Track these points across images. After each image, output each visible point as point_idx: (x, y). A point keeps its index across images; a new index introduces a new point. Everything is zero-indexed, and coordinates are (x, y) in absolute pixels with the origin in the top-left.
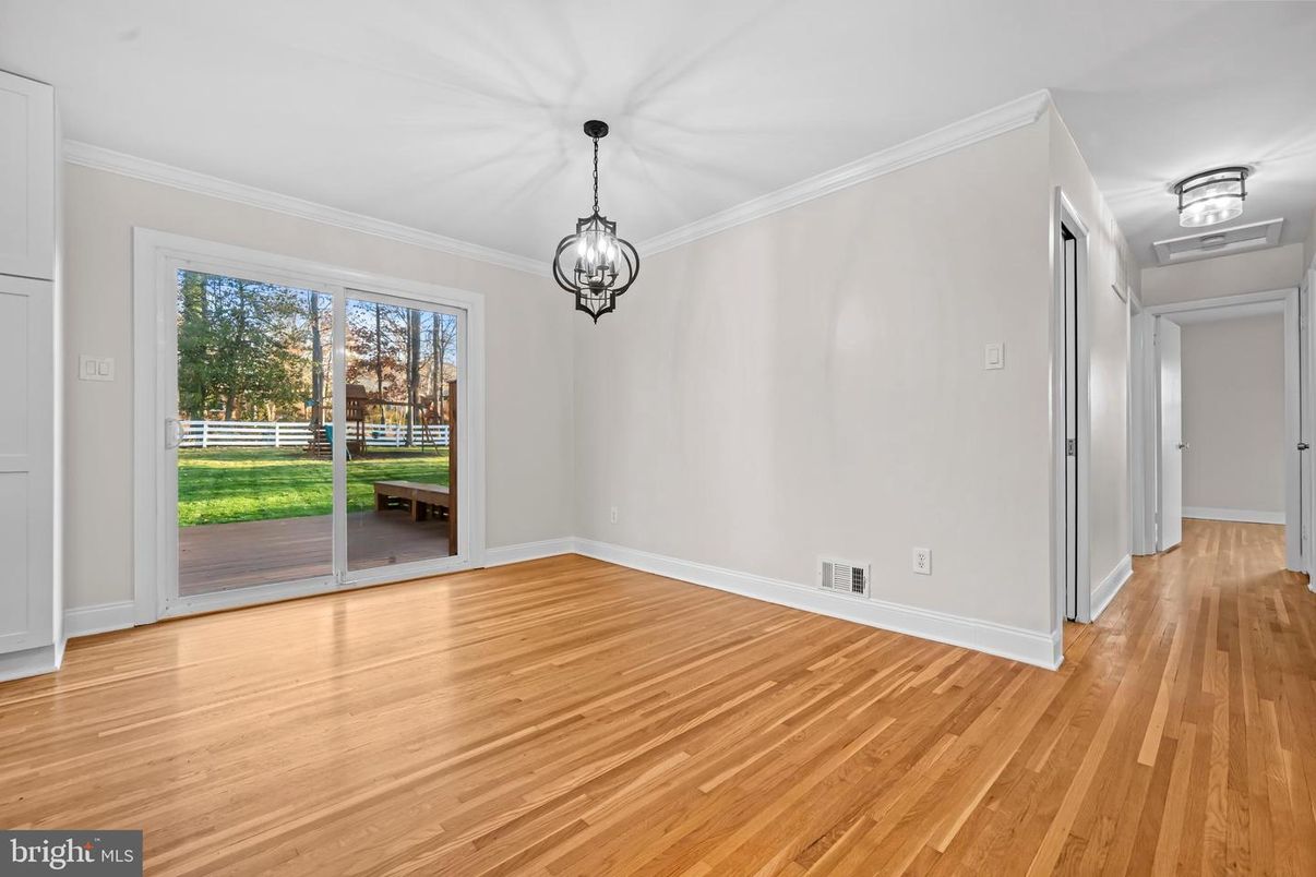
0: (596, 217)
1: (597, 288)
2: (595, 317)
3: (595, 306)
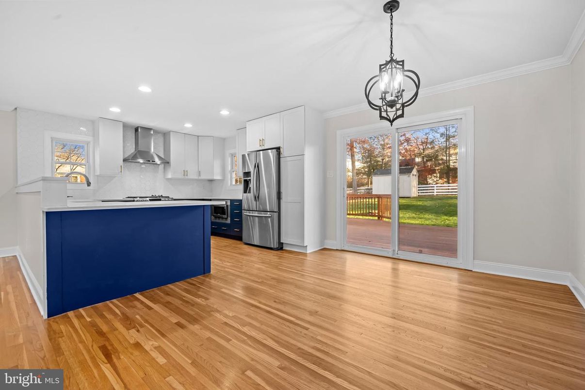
0: (392, 60)
1: (392, 104)
2: (391, 122)
3: (392, 116)
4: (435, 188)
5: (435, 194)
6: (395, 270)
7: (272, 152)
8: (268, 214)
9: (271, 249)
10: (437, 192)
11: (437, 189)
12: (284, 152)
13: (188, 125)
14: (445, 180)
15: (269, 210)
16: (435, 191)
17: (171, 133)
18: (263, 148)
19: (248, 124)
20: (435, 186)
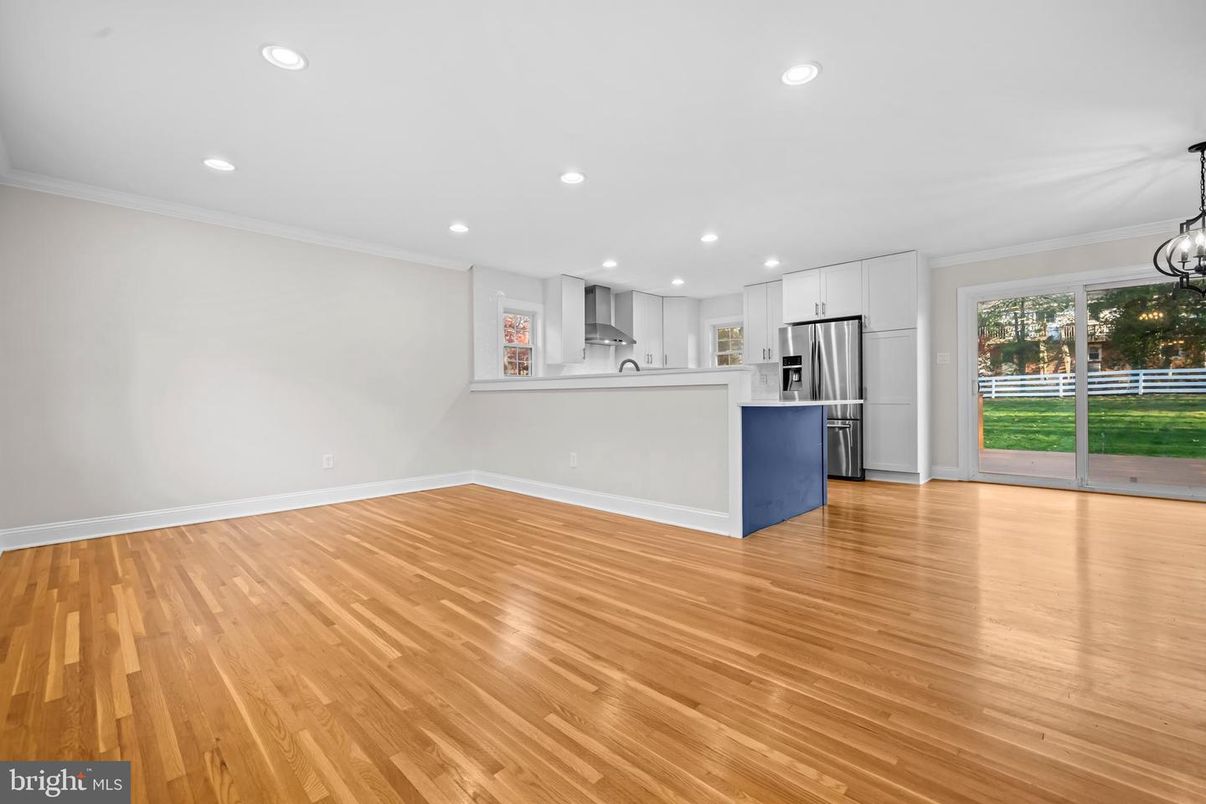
4: (994, 384)
5: (993, 395)
6: (1082, 509)
7: (848, 325)
8: (839, 424)
9: (847, 479)
10: (996, 392)
11: (996, 386)
12: (871, 324)
13: (678, 282)
14: (1014, 366)
15: (840, 417)
16: (994, 390)
17: (634, 294)
18: (823, 318)
19: (785, 278)
20: (994, 378)
